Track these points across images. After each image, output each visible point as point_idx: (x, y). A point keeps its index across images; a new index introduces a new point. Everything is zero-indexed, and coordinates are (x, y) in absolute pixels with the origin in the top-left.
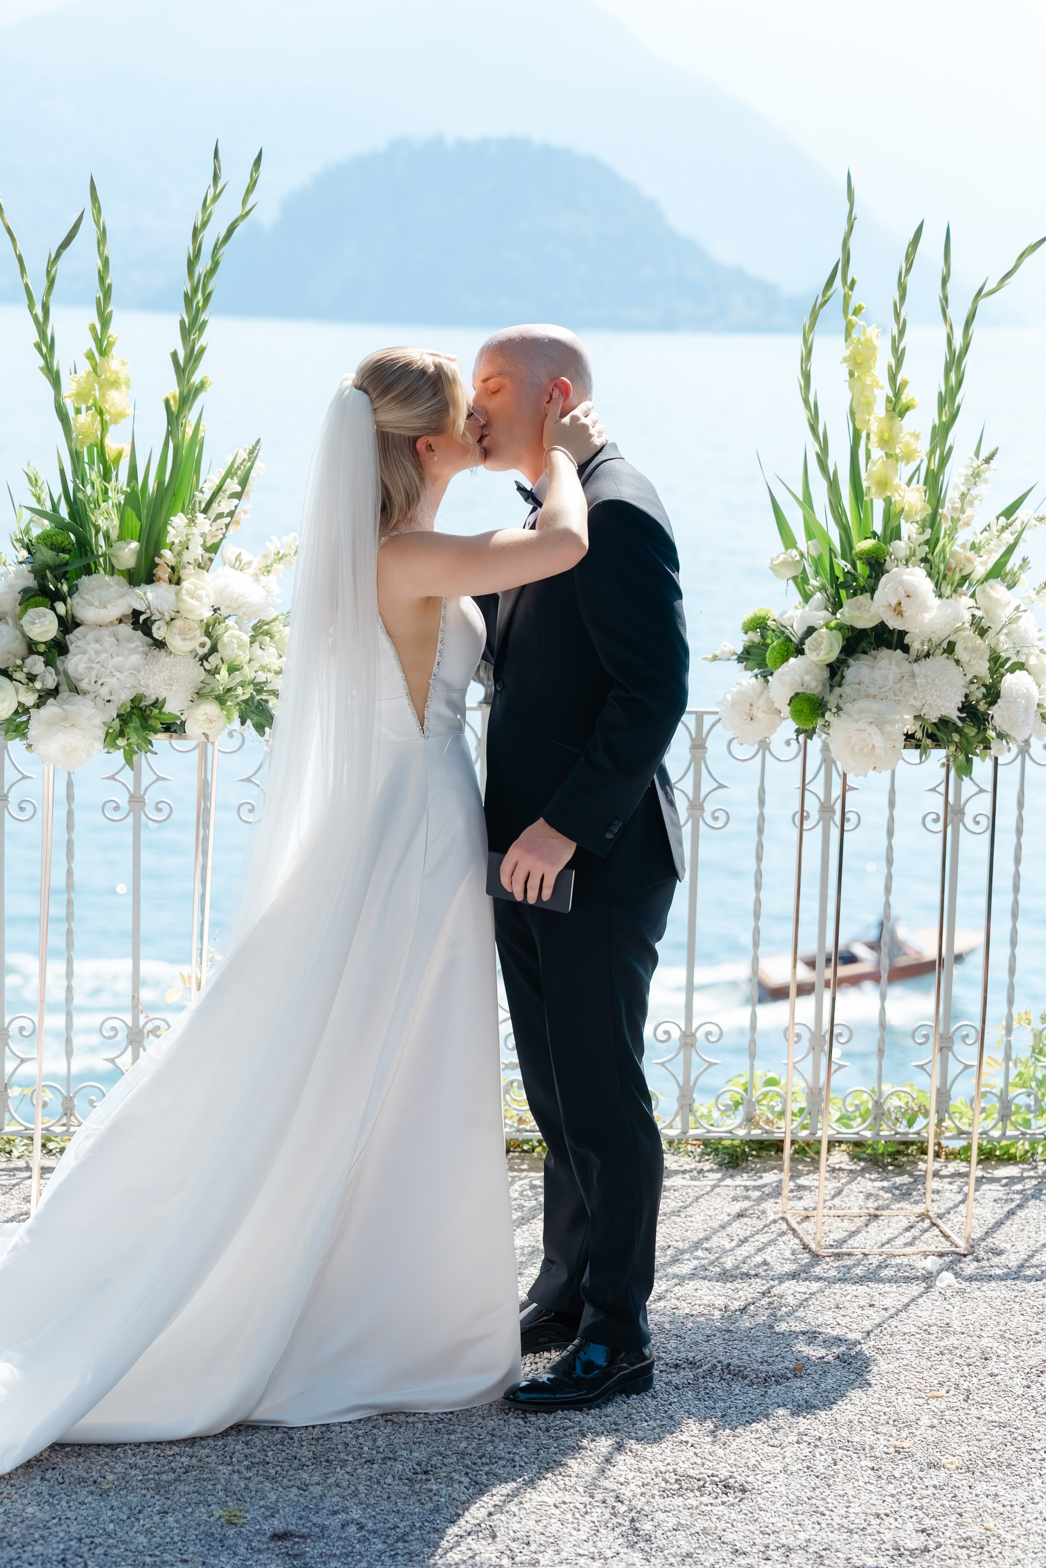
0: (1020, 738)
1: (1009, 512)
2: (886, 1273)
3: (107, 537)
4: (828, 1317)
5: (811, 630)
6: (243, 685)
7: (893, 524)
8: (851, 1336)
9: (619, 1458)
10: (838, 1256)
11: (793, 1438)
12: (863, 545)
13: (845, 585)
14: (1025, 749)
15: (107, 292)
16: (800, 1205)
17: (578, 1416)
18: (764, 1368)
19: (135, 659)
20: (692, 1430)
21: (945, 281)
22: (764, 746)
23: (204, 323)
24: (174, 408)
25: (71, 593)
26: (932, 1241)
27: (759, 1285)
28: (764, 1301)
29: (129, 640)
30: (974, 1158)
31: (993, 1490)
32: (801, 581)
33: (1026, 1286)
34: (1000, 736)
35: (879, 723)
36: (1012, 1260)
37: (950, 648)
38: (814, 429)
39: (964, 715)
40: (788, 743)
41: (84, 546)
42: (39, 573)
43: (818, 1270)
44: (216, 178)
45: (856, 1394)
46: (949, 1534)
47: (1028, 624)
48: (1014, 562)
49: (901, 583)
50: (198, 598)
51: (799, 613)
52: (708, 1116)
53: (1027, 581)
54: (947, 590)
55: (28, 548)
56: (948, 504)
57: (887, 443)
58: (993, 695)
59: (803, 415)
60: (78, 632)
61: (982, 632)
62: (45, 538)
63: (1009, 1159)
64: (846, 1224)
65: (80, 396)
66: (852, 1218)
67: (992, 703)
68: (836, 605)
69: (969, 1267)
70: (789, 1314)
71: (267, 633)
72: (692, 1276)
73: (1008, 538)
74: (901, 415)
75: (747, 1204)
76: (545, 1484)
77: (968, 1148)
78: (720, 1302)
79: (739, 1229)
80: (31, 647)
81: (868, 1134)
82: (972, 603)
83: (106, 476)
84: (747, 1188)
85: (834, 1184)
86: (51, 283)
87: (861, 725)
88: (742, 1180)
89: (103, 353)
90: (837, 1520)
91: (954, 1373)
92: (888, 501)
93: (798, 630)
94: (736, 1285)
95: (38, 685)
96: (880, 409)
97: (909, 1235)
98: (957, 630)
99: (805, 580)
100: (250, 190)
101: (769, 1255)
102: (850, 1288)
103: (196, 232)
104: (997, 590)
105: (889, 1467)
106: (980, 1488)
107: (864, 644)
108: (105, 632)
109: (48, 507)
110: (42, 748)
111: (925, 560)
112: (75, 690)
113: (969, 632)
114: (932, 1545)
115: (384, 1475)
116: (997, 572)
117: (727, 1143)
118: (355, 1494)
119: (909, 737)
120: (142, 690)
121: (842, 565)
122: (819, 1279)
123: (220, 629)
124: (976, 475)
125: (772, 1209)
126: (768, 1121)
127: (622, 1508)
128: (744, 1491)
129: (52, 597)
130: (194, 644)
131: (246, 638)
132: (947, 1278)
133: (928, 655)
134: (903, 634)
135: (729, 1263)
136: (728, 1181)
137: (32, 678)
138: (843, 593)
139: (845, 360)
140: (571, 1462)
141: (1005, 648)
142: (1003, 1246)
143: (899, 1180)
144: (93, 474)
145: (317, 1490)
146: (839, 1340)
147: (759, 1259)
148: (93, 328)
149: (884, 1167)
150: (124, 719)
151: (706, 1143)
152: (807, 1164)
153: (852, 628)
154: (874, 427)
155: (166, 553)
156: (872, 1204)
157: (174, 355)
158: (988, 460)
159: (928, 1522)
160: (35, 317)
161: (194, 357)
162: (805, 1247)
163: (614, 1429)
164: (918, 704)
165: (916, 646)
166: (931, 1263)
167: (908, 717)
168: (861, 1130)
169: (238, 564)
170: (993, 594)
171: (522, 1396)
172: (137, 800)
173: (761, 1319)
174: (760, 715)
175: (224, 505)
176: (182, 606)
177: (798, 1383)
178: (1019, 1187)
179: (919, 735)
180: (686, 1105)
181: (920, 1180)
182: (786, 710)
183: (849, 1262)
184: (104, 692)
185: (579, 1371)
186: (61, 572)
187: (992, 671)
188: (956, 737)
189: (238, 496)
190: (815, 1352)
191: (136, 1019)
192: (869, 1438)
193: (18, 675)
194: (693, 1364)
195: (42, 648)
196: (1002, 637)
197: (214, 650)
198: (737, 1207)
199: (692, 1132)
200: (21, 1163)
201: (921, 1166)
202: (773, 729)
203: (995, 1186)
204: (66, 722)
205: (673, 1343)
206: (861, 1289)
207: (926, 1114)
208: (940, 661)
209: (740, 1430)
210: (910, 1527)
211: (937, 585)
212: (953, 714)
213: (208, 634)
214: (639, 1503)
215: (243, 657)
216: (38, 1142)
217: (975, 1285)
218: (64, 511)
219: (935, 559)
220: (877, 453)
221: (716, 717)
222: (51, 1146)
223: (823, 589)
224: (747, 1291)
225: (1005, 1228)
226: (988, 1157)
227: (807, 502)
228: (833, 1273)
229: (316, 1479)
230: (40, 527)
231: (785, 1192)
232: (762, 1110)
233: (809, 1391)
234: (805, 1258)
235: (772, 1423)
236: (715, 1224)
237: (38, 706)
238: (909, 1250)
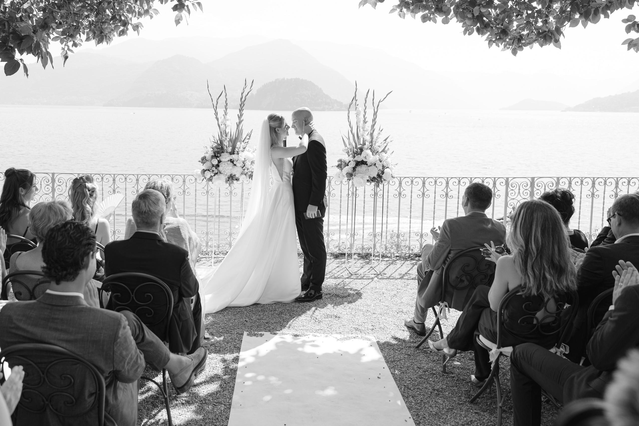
0: (388, 180)
1: (385, 140)
2: (364, 278)
3: (226, 146)
4: (354, 286)
5: (350, 161)
6: (249, 172)
7: (364, 142)
8: (358, 289)
9: (316, 311)
10: (356, 274)
11: (348, 308)
12: (359, 146)
13: (355, 153)
14: (389, 182)
15: (227, 104)
16: (349, 265)
17: (309, 303)
18: (343, 295)
19: (231, 167)
20: (329, 306)
21: (373, 100)
22: (341, 182)
23: (243, 109)
24: (238, 124)
25: (220, 156)
26: (373, 272)
27: (341, 280)
28: (342, 283)
29: (230, 164)
30: (381, 257)
31: (385, 318)
32: (348, 153)
33: (391, 280)
34: (384, 180)
35: (362, 178)
36: (388, 275)
37: (375, 164)
38: (350, 126)
39: (378, 176)
40: (346, 182)
41: (222, 148)
42: (214, 153)
43: (352, 277)
44: (245, 84)
45: (359, 300)
46: (377, 327)
47: (389, 160)
48: (386, 149)
49: (366, 153)
50: (242, 157)
51: (347, 158)
52: (332, 249)
53: (389, 152)
54: (374, 154)
55: (213, 148)
56: (374, 139)
57: (363, 128)
58: (383, 173)
59: (348, 124)
60: (221, 163)
61: (381, 161)
62: (215, 147)
63: (387, 257)
64: (357, 268)
65: (222, 122)
66: (358, 267)
67: (383, 174)
68: (354, 157)
69: (380, 277)
70: (347, 285)
71: (254, 163)
72: (329, 278)
73: (385, 145)
74: (366, 123)
75: (339, 265)
76: (303, 316)
77: (379, 255)
78: (334, 283)
79: (338, 269)
80: (213, 166)
81: (361, 252)
82: (379, 156)
83: (226, 136)
84: (339, 262)
85: (355, 261)
86: (217, 103)
87: (359, 178)
88: (338, 260)
89: (226, 115)
90: (356, 323)
91: (377, 296)
92: (363, 138)
93: (347, 161)
94: (337, 279)
95: (214, 172)
96: (362, 122)
97: (369, 271)
98: (377, 161)
99: (349, 153)
100: (251, 87)
101: (343, 274)
102: (358, 280)
103: (242, 94)
104: (383, 154)
105: (366, 313)
106: (383, 318)
107: (359, 164)
108: (226, 163)
109: (216, 142)
110: (214, 183)
111: (370, 149)
112: (220, 173)
113: (378, 161)
114: (374, 328)
115: (274, 313)
116: (383, 151)
117: (335, 254)
118: (269, 317)
119: (368, 180)
120: (232, 173)
121: (355, 150)
122: (352, 279)
123: (245, 162)
124: (379, 133)
125: (344, 266)
126: (343, 250)
127: (317, 320)
128: (339, 318)
129: (217, 157)
130: (241, 165)
131: (250, 164)
132: (376, 279)
133: (371, 166)
134: (366, 162)
135: (336, 275)
136: (336, 261)
137: (213, 171)
138: (355, 155)
139: (356, 114)
140: (308, 312)
141: (385, 164)
142: (386, 273)
143: (367, 261)
144: (224, 136)
145: (262, 316)
146: (356, 290)
147: (341, 275)
148: (224, 110)
149: (364, 258)
150: (229, 178)
151: (331, 254)
152: (350, 258)
153: (357, 161)
154: (361, 125)
155: (236, 149)
156: (362, 265)
157: (238, 115)
158: (381, 131)
159: (373, 324)
160: (214, 109)
161: (241, 115)
162: (350, 273)
163: (315, 306)
164: (369, 174)
165: (369, 164)
166: (373, 276)
167: (368, 177)
168: (360, 251)
169: (249, 151)
170: (383, 155)
171: (299, 299)
172: (231, 192)
173: (342, 286)
174: (341, 177)
175: (246, 141)
176: (239, 158)
177: (349, 298)
178: (389, 262)
179: (369, 180)
180: (328, 247)
181: (370, 261)
182: (345, 176)
183: (358, 276)
184: (225, 173)
185: (309, 295)
186: (218, 153)
187: (383, 169)
188: (376, 180)
189: (249, 139)
190: (352, 292)
191: (230, 231)
192: (362, 308)
193: (211, 171)
194: (330, 294)
195: (215, 166)
196: (384, 162)
197: (244, 166)
198: (337, 265)
199: (329, 252)
200: (211, 256)
201: (371, 258)
202: (343, 179)
203: (384, 262)
204: (219, 179)
205: (326, 290)
206: (360, 281)
207: (372, 249)
208: (373, 167)
209: (338, 306)
210: (370, 325)
211: (373, 153)
212: (376, 176)
213: (243, 163)
214: (320, 320)
215: (249, 167)
216: (213, 252)
217: (381, 280)
218: (219, 142)
219: (372, 149)
220: (361, 130)
221: (333, 177)
222: (216, 253)
223: (352, 154)
224: (339, 281)
225: (386, 270)
226: (383, 256)
227: (349, 139)
228: (355, 277)
229: (262, 314)
230: (215, 145)
231: (346, 263)
232: (342, 248)
233: (351, 299)
234: (350, 275)
235: (344, 305)
236: (333, 268)
237: (214, 176)
238: (369, 273)
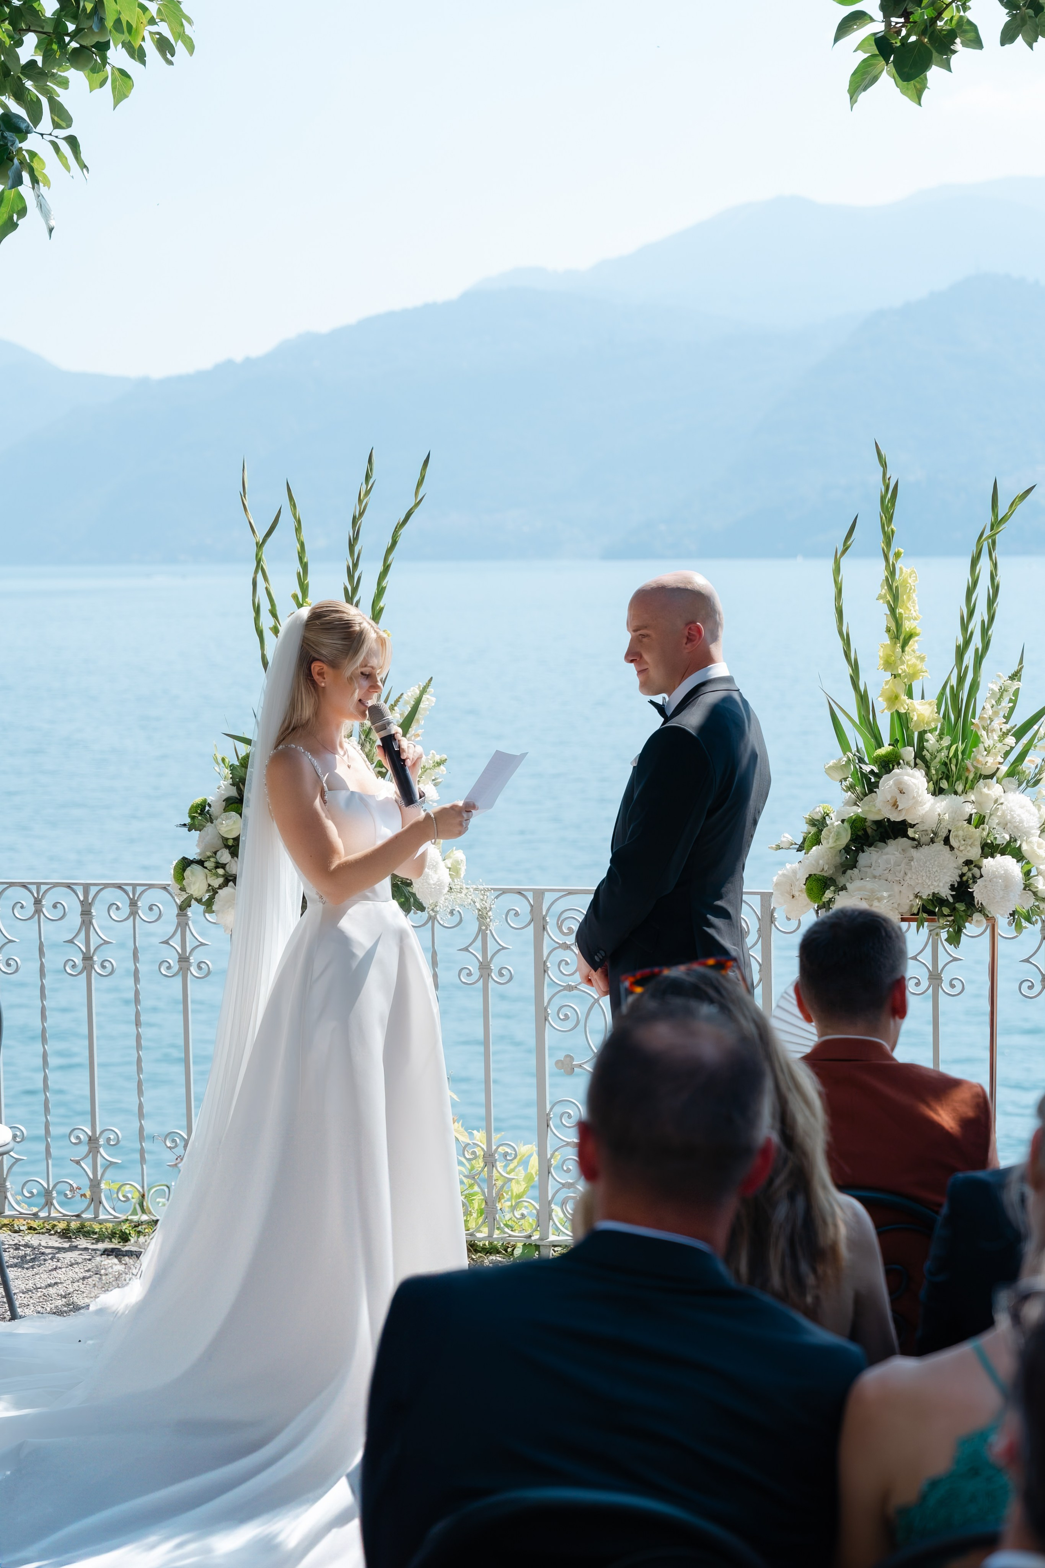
5: (826, 823)
12: (879, 751)
34: (984, 911)
37: (947, 837)
39: (954, 893)
44: (368, 477)
49: (899, 781)
57: (891, 665)
61: (977, 823)
67: (977, 883)
104: (990, 787)
107: (871, 835)
113: (965, 824)
133: (928, 842)
134: (904, 825)
153: (861, 821)
164: (915, 883)
165: (918, 835)
167: (910, 895)
170: (985, 790)
174: (797, 894)
182: (803, 890)
188: (950, 912)
208: (938, 847)
212: (946, 893)
223: (851, 788)
